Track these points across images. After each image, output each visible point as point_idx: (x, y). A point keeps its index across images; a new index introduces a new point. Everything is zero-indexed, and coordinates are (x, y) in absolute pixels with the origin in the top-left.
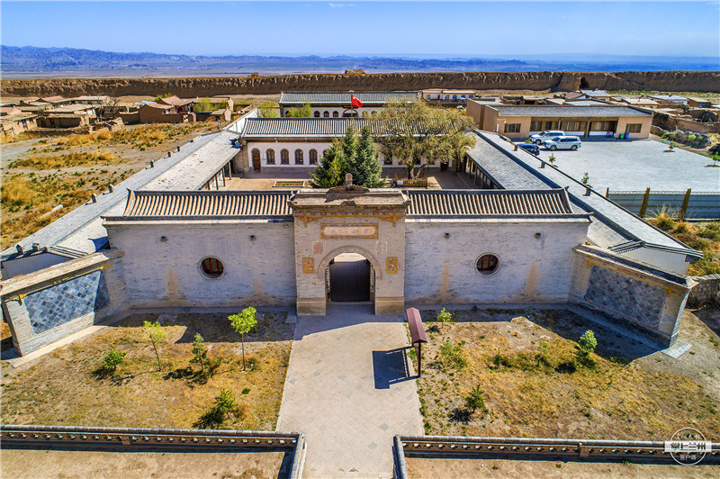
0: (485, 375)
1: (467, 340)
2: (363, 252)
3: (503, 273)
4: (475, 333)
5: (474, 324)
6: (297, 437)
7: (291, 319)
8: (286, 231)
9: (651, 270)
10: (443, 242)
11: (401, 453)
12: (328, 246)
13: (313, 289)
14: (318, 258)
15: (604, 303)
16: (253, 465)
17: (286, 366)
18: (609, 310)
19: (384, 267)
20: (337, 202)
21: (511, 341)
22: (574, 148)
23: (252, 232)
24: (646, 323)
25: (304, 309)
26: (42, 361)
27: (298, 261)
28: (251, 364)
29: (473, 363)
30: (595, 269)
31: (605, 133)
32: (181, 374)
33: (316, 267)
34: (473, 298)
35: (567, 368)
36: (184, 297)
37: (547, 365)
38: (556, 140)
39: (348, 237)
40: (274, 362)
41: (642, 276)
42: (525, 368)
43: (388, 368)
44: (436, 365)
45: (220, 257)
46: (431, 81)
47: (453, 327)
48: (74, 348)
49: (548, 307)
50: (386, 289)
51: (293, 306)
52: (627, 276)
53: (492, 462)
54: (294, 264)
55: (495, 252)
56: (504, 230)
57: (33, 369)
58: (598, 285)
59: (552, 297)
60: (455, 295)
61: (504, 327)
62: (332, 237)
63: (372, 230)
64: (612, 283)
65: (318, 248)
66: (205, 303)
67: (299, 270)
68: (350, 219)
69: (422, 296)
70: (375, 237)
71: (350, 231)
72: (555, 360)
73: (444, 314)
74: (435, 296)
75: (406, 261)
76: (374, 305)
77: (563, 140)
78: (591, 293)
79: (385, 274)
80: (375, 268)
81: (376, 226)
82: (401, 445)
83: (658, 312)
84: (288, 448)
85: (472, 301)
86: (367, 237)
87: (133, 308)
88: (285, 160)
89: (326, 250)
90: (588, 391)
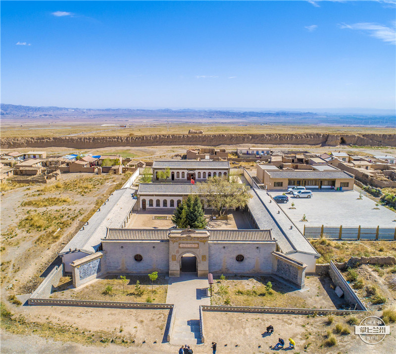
0: (234, 296)
1: (230, 286)
2: (193, 253)
3: (246, 262)
4: (234, 284)
5: (234, 280)
6: (173, 305)
7: (167, 278)
8: (166, 245)
9: (293, 261)
10: (223, 250)
11: (201, 310)
12: (181, 251)
13: (175, 267)
14: (177, 255)
15: (282, 274)
16: (161, 312)
17: (166, 293)
18: (284, 276)
19: (201, 259)
20: (185, 236)
21: (246, 287)
22: (309, 197)
23: (154, 245)
24: (294, 281)
25: (171, 274)
26: (83, 289)
27: (170, 256)
28: (154, 292)
29: (230, 293)
30: (278, 261)
31: (330, 187)
32: (131, 294)
33: (177, 258)
34: (235, 271)
35: (263, 295)
36: (127, 269)
37: (256, 294)
38: (299, 192)
39: (188, 248)
40: (162, 291)
41: (291, 263)
42: (248, 294)
43: (201, 294)
44: (218, 293)
45: (142, 255)
46: (244, 139)
47: (226, 282)
48: (92, 286)
49: (264, 275)
50: (202, 267)
51: (167, 274)
52: (288, 263)
53: (226, 312)
54: (169, 257)
55: (242, 254)
56: (245, 246)
57: (81, 292)
58: (280, 267)
59: (265, 271)
60: (228, 270)
61: (245, 282)
62: (182, 248)
63: (197, 245)
64: (284, 266)
65: (178, 252)
66: (134, 272)
67: (170, 259)
68: (189, 242)
69: (216, 270)
70: (198, 248)
71: (189, 246)
72: (259, 292)
73: (222, 276)
74: (220, 270)
75: (209, 257)
76: (197, 274)
77: (303, 193)
78: (279, 270)
79: (201, 261)
80: (198, 260)
81: (198, 244)
82: (201, 308)
83: (297, 276)
84: (171, 308)
85: (235, 273)
86: (195, 248)
87: (108, 273)
88: (158, 205)
89: (180, 252)
90: (266, 301)
